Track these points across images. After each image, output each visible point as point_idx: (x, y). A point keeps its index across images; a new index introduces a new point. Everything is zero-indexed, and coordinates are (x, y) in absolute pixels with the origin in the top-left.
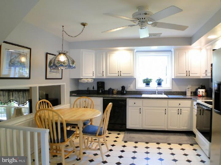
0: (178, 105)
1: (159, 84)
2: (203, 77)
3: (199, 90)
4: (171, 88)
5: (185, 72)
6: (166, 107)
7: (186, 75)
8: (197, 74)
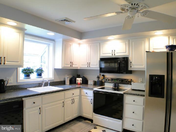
0: (71, 95)
1: (40, 75)
2: (80, 67)
3: (77, 79)
4: (53, 79)
5: (69, 63)
6: (62, 100)
7: (70, 65)
8: (76, 65)
